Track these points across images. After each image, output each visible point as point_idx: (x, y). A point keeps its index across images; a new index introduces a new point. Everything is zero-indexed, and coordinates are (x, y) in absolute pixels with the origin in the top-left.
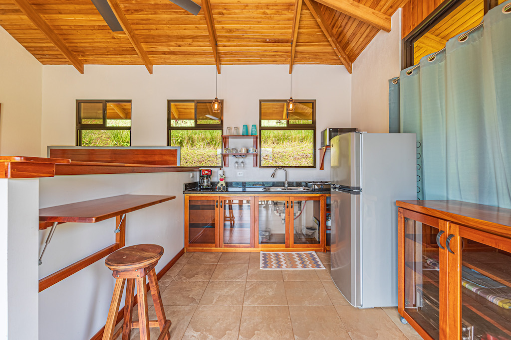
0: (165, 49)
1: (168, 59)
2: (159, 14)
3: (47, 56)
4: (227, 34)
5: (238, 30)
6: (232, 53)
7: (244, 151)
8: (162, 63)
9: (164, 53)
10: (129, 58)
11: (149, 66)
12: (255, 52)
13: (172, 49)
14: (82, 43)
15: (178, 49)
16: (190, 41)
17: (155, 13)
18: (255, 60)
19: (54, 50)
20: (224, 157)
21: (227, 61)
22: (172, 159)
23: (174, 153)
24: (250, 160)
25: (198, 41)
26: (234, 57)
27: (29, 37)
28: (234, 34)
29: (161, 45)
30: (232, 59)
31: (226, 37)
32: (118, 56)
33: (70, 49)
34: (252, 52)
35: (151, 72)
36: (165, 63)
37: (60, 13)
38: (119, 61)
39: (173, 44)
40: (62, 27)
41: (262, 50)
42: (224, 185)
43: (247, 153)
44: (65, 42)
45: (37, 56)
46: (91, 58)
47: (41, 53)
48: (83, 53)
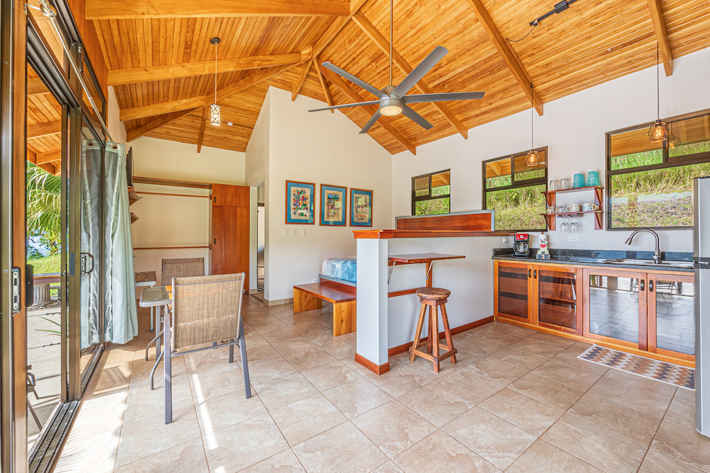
0: (477, 112)
1: (481, 119)
2: (467, 86)
3: (395, 149)
4: (544, 70)
5: (556, 60)
6: (556, 86)
7: (574, 209)
8: (476, 125)
9: (477, 116)
10: (447, 131)
11: (464, 132)
12: (591, 72)
13: (484, 109)
15: (490, 107)
16: (502, 94)
17: (464, 87)
18: (595, 81)
19: (398, 143)
20: (548, 218)
21: (551, 97)
22: (486, 223)
23: (487, 217)
24: (589, 219)
25: (509, 92)
26: (560, 89)
27: (385, 139)
28: (553, 66)
29: (473, 110)
30: (557, 92)
31: (543, 74)
33: (407, 139)
34: (586, 74)
35: (466, 138)
36: (479, 124)
38: (440, 136)
39: (484, 104)
40: (402, 126)
41: (603, 65)
42: (547, 253)
43: (581, 210)
44: (403, 135)
45: (390, 151)
46: (421, 141)
47: (392, 147)
48: (415, 138)
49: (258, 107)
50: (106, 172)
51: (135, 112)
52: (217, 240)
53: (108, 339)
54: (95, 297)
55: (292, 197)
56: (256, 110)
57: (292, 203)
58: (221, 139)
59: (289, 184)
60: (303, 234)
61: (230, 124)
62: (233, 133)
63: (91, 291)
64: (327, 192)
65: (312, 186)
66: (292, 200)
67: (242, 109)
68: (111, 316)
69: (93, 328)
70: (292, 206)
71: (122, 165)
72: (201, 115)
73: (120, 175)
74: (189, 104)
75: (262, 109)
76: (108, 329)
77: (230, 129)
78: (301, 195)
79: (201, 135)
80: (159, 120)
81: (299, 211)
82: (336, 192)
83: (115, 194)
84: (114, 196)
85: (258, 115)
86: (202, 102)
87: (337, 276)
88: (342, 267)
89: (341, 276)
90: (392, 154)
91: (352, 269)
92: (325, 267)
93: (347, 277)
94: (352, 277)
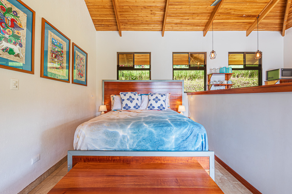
3: (102, 26)
7: (225, 82)
10: (152, 27)
14: (130, 17)
15: (186, 21)
19: (109, 22)
27: (100, 13)
32: (146, 26)
38: (145, 29)
45: (96, 26)
46: (129, 27)
47: (100, 23)
48: (126, 23)
64: (52, 36)
87: (124, 148)
88: (134, 133)
89: (135, 146)
90: (97, 30)
91: (160, 134)
92: (84, 137)
93: (148, 146)
94: (162, 145)
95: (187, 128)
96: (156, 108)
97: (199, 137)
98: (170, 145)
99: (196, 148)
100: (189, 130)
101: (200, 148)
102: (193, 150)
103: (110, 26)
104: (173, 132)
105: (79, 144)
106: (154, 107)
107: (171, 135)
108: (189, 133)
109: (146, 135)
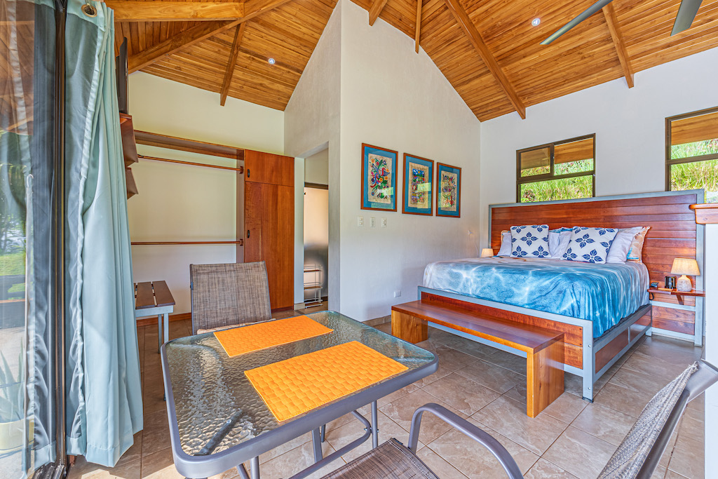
3: (489, 112)
14: (536, 81)
19: (500, 102)
27: (481, 97)
32: (580, 80)
33: (518, 94)
35: (631, 85)
37: (524, 57)
40: (519, 73)
44: (514, 88)
45: (479, 115)
46: (539, 96)
47: (485, 110)
48: (532, 93)
49: (316, 35)
50: (69, 64)
51: (130, 8)
52: (251, 232)
53: (75, 450)
54: (43, 357)
55: (370, 169)
56: (312, 40)
57: (370, 177)
58: (254, 86)
59: (366, 149)
60: (382, 225)
61: (272, 61)
62: (273, 79)
63: (32, 345)
64: (413, 166)
65: (394, 155)
66: (370, 173)
67: (293, 36)
68: (81, 398)
69: (38, 432)
70: (370, 183)
71: (106, 54)
72: (231, 40)
73: (103, 75)
74: (219, 11)
75: (322, 38)
76: (75, 428)
77: (270, 70)
78: (381, 167)
79: (228, 77)
80: (168, 42)
81: (379, 191)
82: (421, 166)
83: (89, 115)
84: (89, 121)
85: (312, 49)
86: (237, 12)
87: (466, 292)
88: (479, 277)
89: (478, 292)
90: (481, 121)
91: (510, 282)
92: (431, 275)
93: (494, 295)
94: (510, 297)
95: (551, 280)
96: (580, 258)
97: (566, 295)
98: (521, 298)
99: (562, 309)
100: (552, 283)
101: (568, 311)
102: (558, 312)
103: (501, 108)
104: (527, 282)
105: (428, 281)
106: (574, 256)
107: (524, 286)
108: (552, 286)
109: (492, 282)
